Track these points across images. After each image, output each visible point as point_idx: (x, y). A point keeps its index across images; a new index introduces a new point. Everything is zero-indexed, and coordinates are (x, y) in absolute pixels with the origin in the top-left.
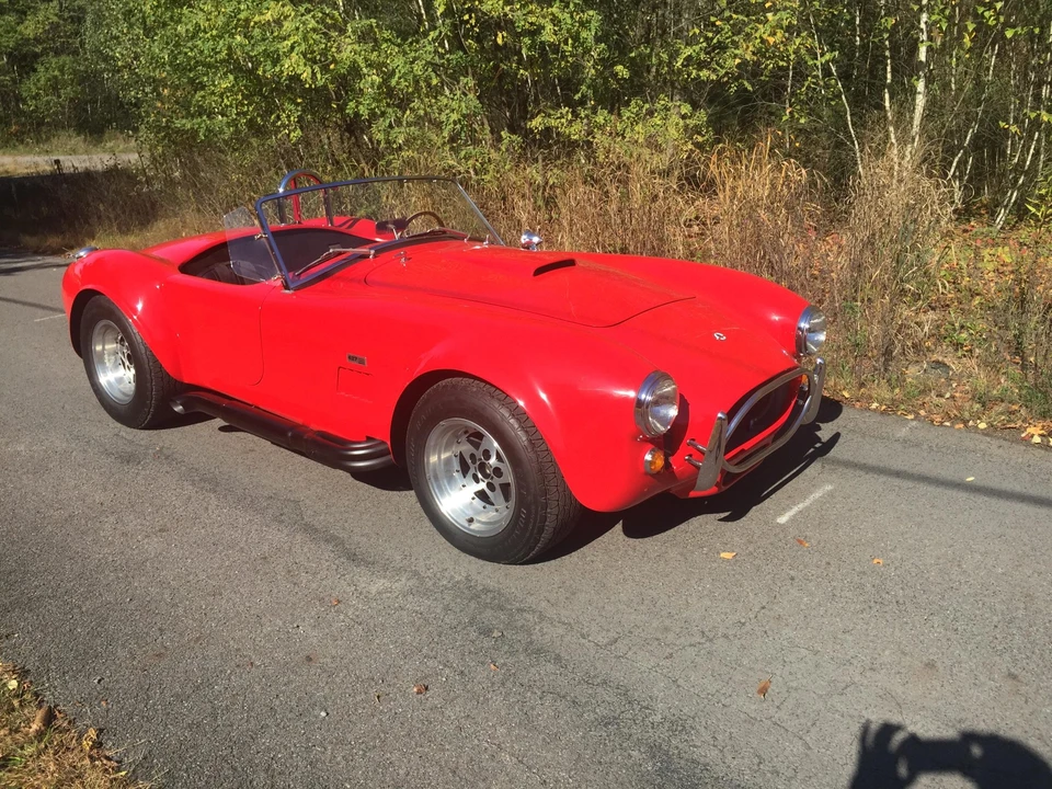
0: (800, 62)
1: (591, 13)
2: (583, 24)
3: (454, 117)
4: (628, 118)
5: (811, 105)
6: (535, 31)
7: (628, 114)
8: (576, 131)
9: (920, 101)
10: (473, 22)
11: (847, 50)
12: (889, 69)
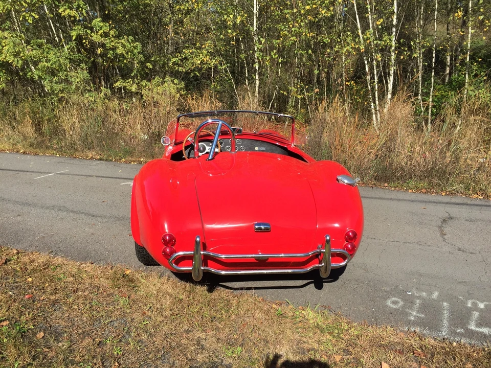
0: (216, 67)
1: (137, 43)
2: (135, 48)
3: (78, 80)
4: (155, 84)
5: (221, 82)
6: (114, 49)
7: (155, 82)
8: (134, 88)
9: (257, 82)
10: (87, 43)
11: (233, 64)
12: (246, 71)
